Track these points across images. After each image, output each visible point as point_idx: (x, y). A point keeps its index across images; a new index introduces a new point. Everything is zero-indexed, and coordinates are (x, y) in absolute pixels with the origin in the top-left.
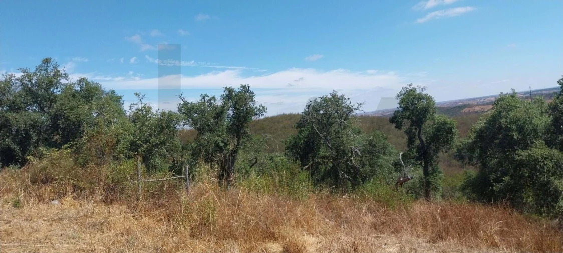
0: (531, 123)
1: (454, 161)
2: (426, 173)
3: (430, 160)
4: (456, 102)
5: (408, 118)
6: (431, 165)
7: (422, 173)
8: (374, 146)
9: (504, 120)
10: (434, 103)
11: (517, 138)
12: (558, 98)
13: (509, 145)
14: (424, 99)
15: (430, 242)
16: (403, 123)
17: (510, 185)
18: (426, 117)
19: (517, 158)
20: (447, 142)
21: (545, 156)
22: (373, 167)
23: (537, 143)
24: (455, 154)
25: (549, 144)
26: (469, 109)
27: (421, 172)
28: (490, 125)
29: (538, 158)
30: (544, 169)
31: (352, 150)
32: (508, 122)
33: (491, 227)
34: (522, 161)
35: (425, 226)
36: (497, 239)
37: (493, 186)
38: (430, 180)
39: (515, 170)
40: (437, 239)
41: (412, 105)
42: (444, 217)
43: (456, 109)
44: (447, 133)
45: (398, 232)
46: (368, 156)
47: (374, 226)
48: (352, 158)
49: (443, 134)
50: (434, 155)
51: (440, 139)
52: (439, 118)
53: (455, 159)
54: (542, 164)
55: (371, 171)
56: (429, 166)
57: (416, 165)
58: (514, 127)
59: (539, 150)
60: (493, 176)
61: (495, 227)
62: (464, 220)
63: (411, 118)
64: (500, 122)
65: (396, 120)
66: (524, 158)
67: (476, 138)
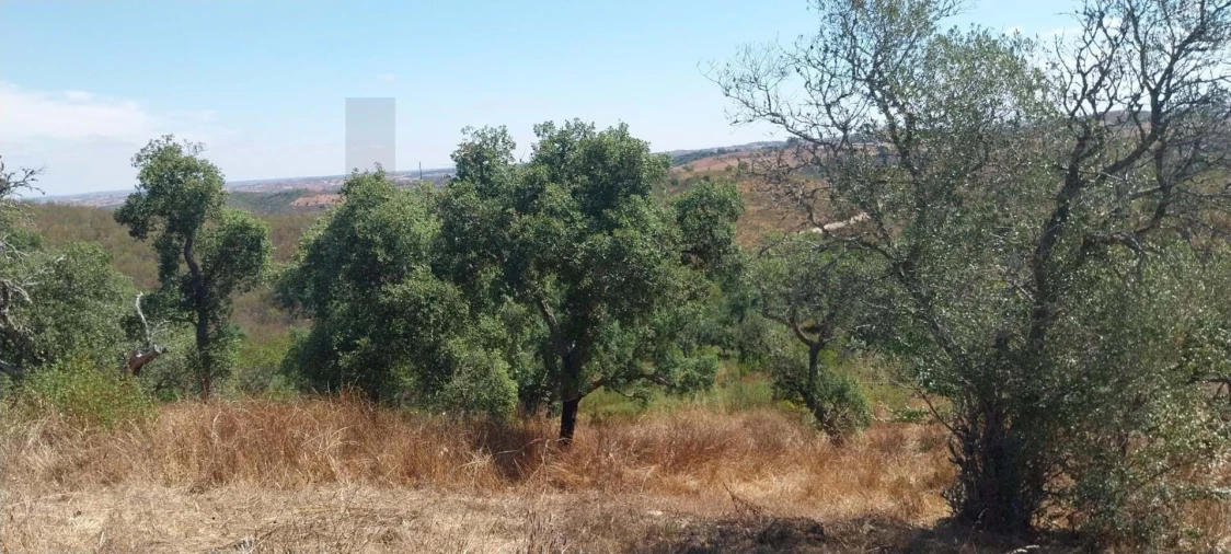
0: (409, 232)
1: (273, 311)
2: (203, 339)
3: (212, 308)
4: (279, 184)
5: (162, 214)
6: (214, 319)
7: (193, 337)
8: (69, 278)
9: (362, 224)
10: (221, 183)
11: (385, 259)
12: (450, 186)
13: (369, 274)
14: (198, 170)
15: (192, 491)
16: (150, 222)
17: (368, 355)
18: (204, 212)
19: (384, 299)
20: (250, 268)
21: (431, 295)
22: (65, 330)
23: (419, 269)
24: (276, 296)
25: (439, 271)
26: (307, 199)
27: (191, 336)
28: (335, 232)
29: (419, 298)
30: (429, 318)
31: (5, 288)
32: (369, 226)
33: (325, 442)
34: (391, 305)
35: (183, 458)
36: (335, 464)
37: (338, 358)
38: (212, 353)
39: (381, 323)
40: (209, 483)
41: (171, 182)
42: (228, 431)
43: (277, 199)
44: (250, 249)
45: (117, 479)
46: (52, 302)
47: (57, 473)
48: (7, 310)
49: (240, 251)
50: (222, 298)
51: (233, 261)
52: (232, 214)
53: (274, 305)
54: (426, 310)
55: (60, 340)
56: (210, 322)
57: (180, 321)
58: (378, 238)
59: (419, 282)
60: (338, 338)
61: (333, 440)
62: (271, 434)
63: (170, 213)
64: (353, 228)
65: (132, 216)
66: (396, 300)
67: (309, 259)
